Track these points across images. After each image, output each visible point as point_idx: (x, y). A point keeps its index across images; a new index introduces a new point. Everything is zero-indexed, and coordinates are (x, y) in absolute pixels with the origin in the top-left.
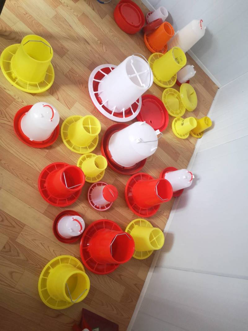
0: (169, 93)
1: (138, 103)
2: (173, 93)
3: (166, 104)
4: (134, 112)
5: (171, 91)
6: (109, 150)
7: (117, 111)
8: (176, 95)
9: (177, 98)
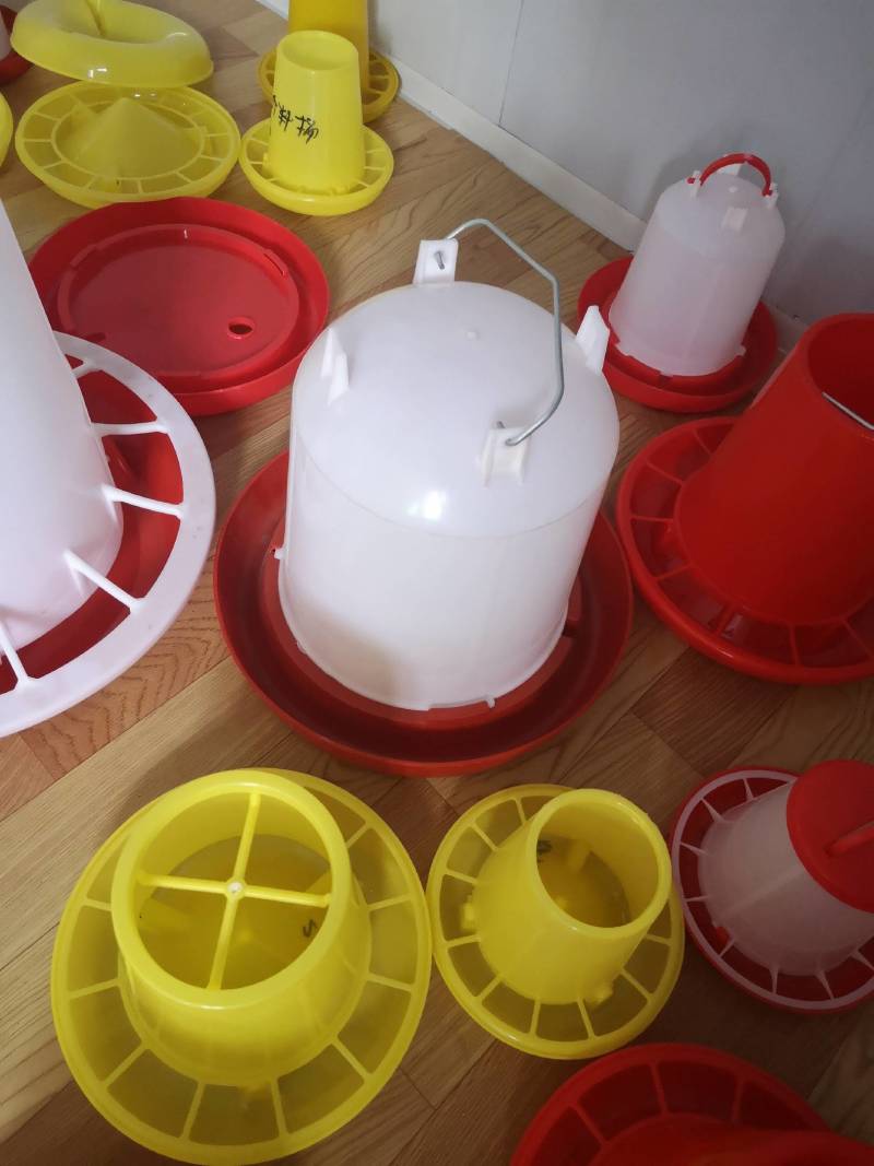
0: (53, 140)
4: (148, 416)
9: (99, 109)
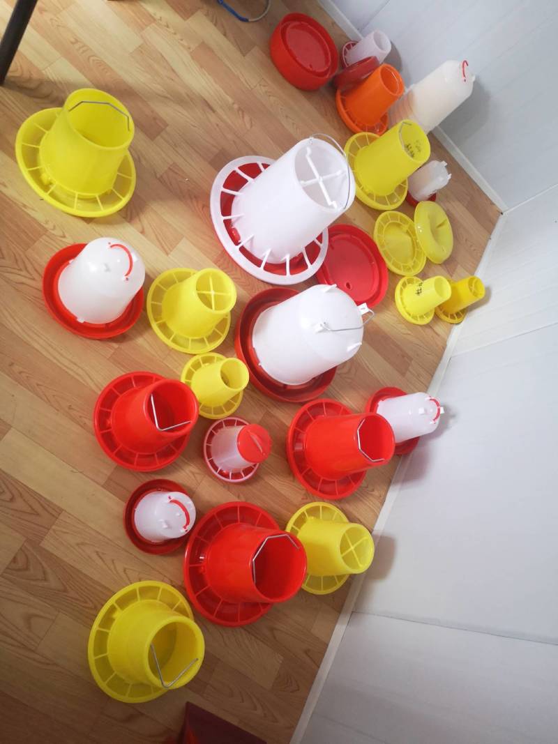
0: (391, 221)
1: (321, 242)
2: (399, 222)
3: (383, 246)
4: (312, 263)
5: (393, 217)
6: (254, 346)
7: (272, 261)
8: (405, 227)
9: (407, 232)
